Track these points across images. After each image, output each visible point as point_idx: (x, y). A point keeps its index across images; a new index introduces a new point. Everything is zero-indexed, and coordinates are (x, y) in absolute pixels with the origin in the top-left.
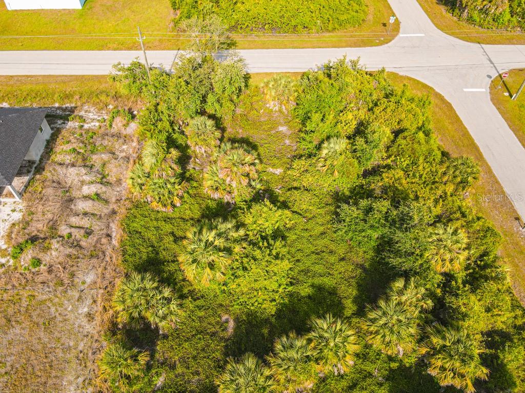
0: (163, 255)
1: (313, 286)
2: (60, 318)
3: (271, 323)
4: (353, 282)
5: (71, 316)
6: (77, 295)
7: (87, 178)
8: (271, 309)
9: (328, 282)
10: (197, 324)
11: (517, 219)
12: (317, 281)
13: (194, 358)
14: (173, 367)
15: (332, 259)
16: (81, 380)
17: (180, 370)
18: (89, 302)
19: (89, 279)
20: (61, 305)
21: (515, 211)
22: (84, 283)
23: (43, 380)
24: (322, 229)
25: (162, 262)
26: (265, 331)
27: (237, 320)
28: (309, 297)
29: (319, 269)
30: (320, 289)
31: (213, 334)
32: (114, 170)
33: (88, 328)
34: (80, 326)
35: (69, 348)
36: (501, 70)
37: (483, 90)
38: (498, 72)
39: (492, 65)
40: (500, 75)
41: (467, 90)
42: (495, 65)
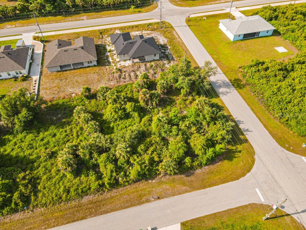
2: (100, 82)
3: (101, 119)
5: (101, 84)
6: (107, 83)
8: (104, 118)
9: (115, 130)
11: (159, 198)
12: (115, 128)
20: (104, 81)
21: (163, 198)
22: (111, 83)
27: (102, 113)
28: (110, 126)
30: (113, 128)
31: (98, 109)
36: (298, 217)
37: (263, 200)
38: (293, 214)
39: (299, 211)
40: (288, 215)
41: (257, 190)
42: (300, 214)
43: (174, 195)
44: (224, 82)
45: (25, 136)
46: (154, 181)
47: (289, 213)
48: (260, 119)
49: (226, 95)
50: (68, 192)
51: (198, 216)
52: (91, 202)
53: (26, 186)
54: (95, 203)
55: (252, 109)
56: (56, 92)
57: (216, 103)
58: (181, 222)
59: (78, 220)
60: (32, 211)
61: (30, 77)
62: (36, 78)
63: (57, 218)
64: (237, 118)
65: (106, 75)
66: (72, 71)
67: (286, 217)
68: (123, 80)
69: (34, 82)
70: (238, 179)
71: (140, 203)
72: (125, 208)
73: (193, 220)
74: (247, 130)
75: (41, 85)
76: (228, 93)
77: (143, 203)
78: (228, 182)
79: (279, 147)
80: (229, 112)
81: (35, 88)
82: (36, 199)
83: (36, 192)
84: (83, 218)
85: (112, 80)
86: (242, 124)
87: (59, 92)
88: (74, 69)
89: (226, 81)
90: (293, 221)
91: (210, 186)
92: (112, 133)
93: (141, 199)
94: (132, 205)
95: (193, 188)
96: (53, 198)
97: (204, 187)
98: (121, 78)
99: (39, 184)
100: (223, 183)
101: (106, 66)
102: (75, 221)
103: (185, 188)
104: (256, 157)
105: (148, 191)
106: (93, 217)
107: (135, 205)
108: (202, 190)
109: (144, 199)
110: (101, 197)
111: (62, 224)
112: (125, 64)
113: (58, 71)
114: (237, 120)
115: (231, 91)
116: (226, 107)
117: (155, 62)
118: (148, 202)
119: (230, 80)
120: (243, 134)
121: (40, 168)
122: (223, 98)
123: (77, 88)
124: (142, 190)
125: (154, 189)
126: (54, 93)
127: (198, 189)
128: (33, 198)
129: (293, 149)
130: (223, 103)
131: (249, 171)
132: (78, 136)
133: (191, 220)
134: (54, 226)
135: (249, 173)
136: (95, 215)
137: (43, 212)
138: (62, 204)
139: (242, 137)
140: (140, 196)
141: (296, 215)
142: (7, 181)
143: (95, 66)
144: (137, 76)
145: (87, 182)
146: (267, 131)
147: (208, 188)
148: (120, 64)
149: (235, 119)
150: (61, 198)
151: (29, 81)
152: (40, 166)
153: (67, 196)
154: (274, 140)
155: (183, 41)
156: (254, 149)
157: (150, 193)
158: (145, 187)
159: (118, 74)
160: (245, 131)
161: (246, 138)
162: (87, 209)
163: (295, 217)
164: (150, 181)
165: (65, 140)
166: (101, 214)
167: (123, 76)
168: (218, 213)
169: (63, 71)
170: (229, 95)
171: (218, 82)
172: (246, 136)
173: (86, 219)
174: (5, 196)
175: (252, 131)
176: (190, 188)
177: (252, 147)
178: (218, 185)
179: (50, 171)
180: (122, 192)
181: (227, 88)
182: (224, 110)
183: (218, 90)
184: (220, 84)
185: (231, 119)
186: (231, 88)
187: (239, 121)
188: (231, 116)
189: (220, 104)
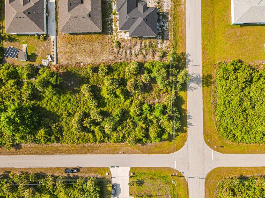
0: (114, 72)
1: (106, 102)
2: (102, 54)
3: (99, 94)
4: (107, 111)
5: (103, 56)
6: (107, 56)
7: (136, 51)
8: (102, 94)
9: (107, 105)
10: (100, 80)
11: (123, 153)
12: (107, 103)
13: (94, 80)
14: (93, 76)
15: (112, 107)
16: (92, 61)
17: (92, 78)
18: (106, 59)
19: (111, 58)
20: (105, 54)
21: (126, 154)
22: (110, 57)
23: (92, 55)
24: (120, 106)
25: (113, 72)
26: (98, 93)
27: (101, 87)
28: (104, 101)
29: (110, 104)
30: (106, 103)
31: (98, 83)
32: (140, 57)
33: (101, 60)
34: (101, 58)
35: (97, 58)
36: (188, 179)
37: (175, 167)
38: (186, 177)
39: (190, 177)
40: (184, 177)
41: (175, 162)
42: (190, 178)
43: (132, 154)
44: (197, 77)
45: (52, 97)
46: (123, 144)
47: (184, 176)
48: (204, 118)
49: (192, 91)
50: (78, 140)
51: (140, 167)
52: (90, 147)
53: (57, 133)
54: (92, 147)
55: (204, 108)
56: (69, 58)
57: (182, 96)
58: (131, 167)
59: (83, 154)
60: (61, 144)
61: (49, 37)
62: (53, 37)
63: (73, 150)
64: (189, 113)
65: (108, 47)
66: (81, 35)
67: (182, 177)
68: (120, 56)
69: (52, 43)
70: (169, 154)
71: (113, 153)
72: (106, 154)
73: (137, 167)
74: (191, 124)
75: (58, 48)
76: (195, 88)
77: (115, 153)
78: (162, 154)
79: (203, 140)
80: (187, 107)
81: (53, 50)
82: (62, 139)
83: (62, 135)
84: (85, 154)
85: (111, 54)
86: (190, 119)
87: (71, 58)
89: (199, 76)
90: (185, 180)
91: (152, 153)
92: (105, 106)
93: (115, 151)
94: (109, 153)
95: (143, 152)
96: (71, 141)
97: (149, 153)
98: (119, 55)
99: (63, 131)
100: (159, 154)
101: (109, 34)
102: (81, 154)
103: (139, 151)
104: (186, 143)
105: (119, 148)
106: (90, 154)
107: (111, 154)
108: (147, 155)
109: (116, 152)
110: (95, 145)
111: (76, 154)
112: (125, 36)
114: (189, 114)
115: (199, 88)
116: (187, 102)
117: (150, 40)
118: (118, 154)
119: (204, 76)
120: (186, 127)
121: (63, 122)
122: (189, 93)
123: (85, 57)
124: (116, 146)
125: (122, 147)
126: (68, 59)
127: (145, 154)
128: (61, 139)
129: (210, 144)
130: (186, 98)
131: (177, 151)
132: (84, 104)
133: (136, 167)
134: (72, 154)
135: (177, 152)
136: (91, 154)
137: (67, 146)
138: (75, 144)
139: (185, 128)
140: (114, 149)
141: (187, 178)
142: (47, 130)
143: (100, 33)
144: (132, 54)
145: (88, 136)
146: (203, 128)
147: (151, 155)
148: (121, 36)
149: (188, 113)
150: (74, 141)
151: (48, 40)
152: (63, 120)
153: (77, 142)
154: (203, 135)
155: (185, 12)
156: (188, 138)
157: (120, 149)
158: (118, 145)
159: (117, 49)
160: (189, 124)
161: (187, 129)
162: (87, 149)
163: (186, 179)
164: (121, 143)
165: (77, 105)
166: (94, 154)
167: (120, 53)
168: (150, 167)
170: (194, 91)
171: (193, 75)
172: (188, 129)
173: (87, 154)
174: (48, 137)
175: (193, 126)
176: (141, 152)
177: (187, 137)
178: (156, 154)
179: (69, 125)
180: (106, 145)
181: (196, 84)
182: (184, 104)
183: (189, 84)
184: (193, 79)
185: (185, 113)
186: (199, 84)
187: (189, 116)
188: (187, 110)
189: (184, 98)
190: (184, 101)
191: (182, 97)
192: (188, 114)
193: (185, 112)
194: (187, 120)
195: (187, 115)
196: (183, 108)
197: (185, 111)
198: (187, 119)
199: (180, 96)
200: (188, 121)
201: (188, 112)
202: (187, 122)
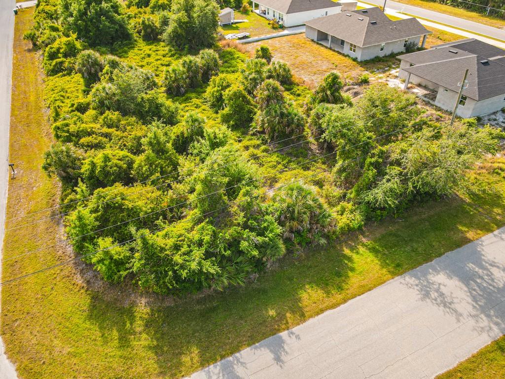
11: (13, 179)
43: (10, 199)
61: (284, 30)
72: (12, 145)
80: (321, 311)
88: (330, 49)
101: (369, 71)
103: (23, 214)
113: (313, 40)
114: (286, 338)
115: (472, 322)
120: (205, 362)
128: (60, 74)
130: (365, 289)
149: (292, 333)
151: (276, 30)
160: (227, 370)
169: (318, 43)
171: (494, 271)
176: (19, 223)
181: (476, 301)
182: (328, 293)
183: (435, 270)
184: (482, 278)
185: (281, 317)
186: (488, 316)
187: (281, 343)
188: (303, 317)
189: (354, 280)
190: (340, 288)
191: (352, 270)
192: (284, 334)
193: (288, 315)
194: (249, 345)
195: (279, 331)
196: (304, 295)
197: (293, 312)
198: (252, 340)
199: (350, 259)
200: (246, 353)
201: (295, 329)
202: (237, 349)
